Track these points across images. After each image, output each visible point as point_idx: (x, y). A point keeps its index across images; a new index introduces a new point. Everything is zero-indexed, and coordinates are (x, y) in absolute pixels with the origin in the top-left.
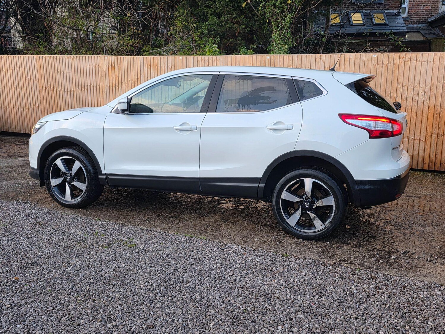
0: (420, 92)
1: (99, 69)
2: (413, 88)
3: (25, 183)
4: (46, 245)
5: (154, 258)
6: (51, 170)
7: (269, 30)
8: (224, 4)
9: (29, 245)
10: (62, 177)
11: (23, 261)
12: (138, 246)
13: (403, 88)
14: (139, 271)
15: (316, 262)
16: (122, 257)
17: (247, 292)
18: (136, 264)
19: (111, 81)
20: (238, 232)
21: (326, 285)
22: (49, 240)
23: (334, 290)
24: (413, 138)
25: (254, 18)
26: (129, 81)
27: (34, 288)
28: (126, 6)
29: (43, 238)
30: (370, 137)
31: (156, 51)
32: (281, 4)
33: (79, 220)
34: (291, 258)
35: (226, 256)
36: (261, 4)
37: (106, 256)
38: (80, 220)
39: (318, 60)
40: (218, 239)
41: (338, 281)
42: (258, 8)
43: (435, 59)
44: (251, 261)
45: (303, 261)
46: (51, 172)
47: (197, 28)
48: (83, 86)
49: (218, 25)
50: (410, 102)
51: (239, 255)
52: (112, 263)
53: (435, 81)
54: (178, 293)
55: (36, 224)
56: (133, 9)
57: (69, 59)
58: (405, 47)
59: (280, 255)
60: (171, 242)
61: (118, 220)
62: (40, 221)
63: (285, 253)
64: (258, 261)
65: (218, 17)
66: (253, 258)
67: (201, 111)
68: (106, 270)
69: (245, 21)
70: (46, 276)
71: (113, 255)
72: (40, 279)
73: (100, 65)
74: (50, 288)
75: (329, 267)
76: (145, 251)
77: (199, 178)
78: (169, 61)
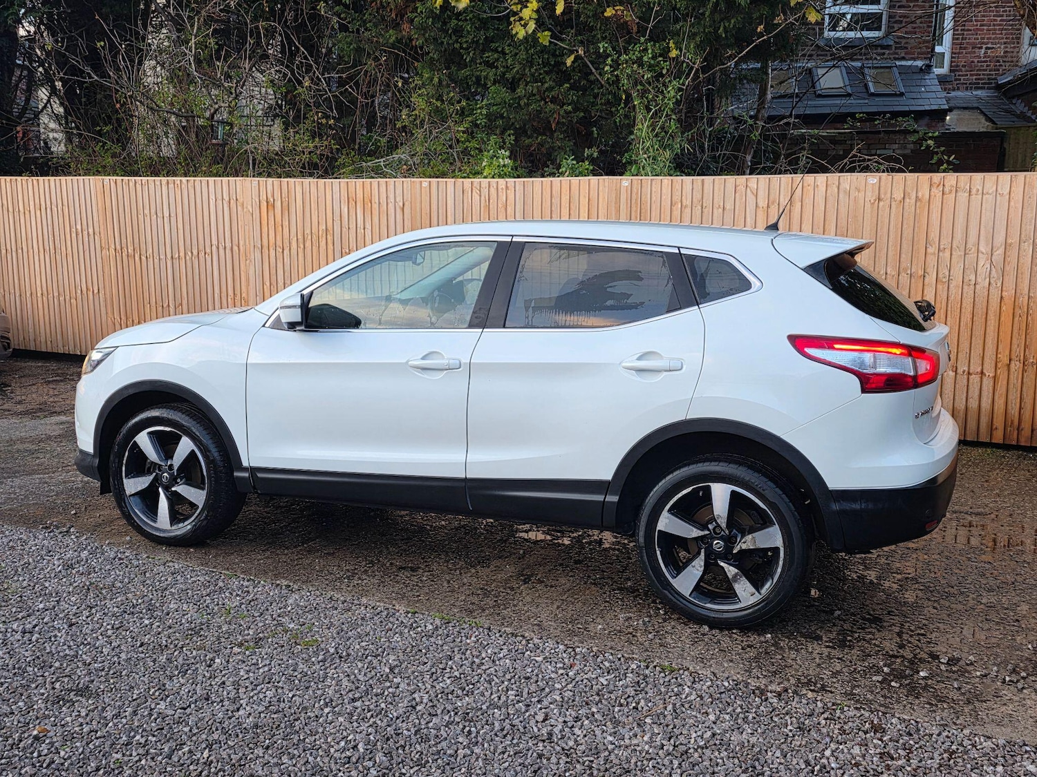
0: (981, 263)
1: (239, 208)
2: (963, 253)
3: (64, 482)
4: (111, 644)
5: (361, 677)
6: (125, 458)
7: (626, 116)
8: (523, 59)
9: (72, 644)
10: (149, 473)
11: (57, 685)
12: (323, 646)
13: (941, 254)
14: (326, 710)
15: (741, 686)
16: (286, 673)
17: (578, 766)
18: (319, 692)
19: (265, 235)
20: (558, 607)
21: (765, 748)
22: (117, 629)
23: (783, 761)
24: (966, 369)
25: (593, 89)
26: (306, 236)
27: (82, 756)
28: (301, 63)
29: (105, 624)
30: (863, 391)
31: (369, 164)
32: (654, 58)
33: (188, 576)
34: (681, 675)
35: (530, 670)
36: (609, 59)
37: (248, 672)
38: (191, 577)
39: (741, 188)
40: (510, 625)
41: (794, 736)
42: (601, 66)
43: (1013, 189)
44: (588, 683)
45: (709, 683)
46: (124, 462)
47: (462, 113)
48: (201, 247)
49: (510, 106)
50: (957, 286)
51: (560, 668)
52: (264, 690)
53: (1014, 240)
54: (416, 768)
55: (89, 589)
56: (318, 70)
57: (171, 186)
58: (943, 153)
59: (655, 667)
60: (401, 634)
61: (276, 576)
62: (98, 579)
63: (667, 664)
64: (605, 683)
65: (511, 88)
66: (594, 676)
67: (471, 326)
68: (248, 708)
69: (573, 96)
70: (111, 724)
71: (266, 669)
72: (97, 732)
73: (240, 200)
74: (119, 756)
75: (770, 700)
76: (341, 657)
77: (466, 480)
78: (399, 191)
